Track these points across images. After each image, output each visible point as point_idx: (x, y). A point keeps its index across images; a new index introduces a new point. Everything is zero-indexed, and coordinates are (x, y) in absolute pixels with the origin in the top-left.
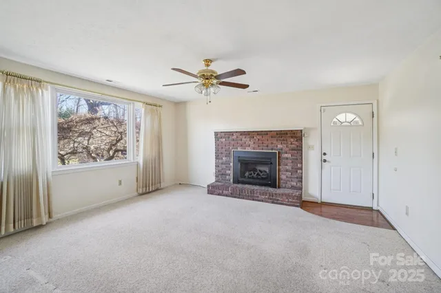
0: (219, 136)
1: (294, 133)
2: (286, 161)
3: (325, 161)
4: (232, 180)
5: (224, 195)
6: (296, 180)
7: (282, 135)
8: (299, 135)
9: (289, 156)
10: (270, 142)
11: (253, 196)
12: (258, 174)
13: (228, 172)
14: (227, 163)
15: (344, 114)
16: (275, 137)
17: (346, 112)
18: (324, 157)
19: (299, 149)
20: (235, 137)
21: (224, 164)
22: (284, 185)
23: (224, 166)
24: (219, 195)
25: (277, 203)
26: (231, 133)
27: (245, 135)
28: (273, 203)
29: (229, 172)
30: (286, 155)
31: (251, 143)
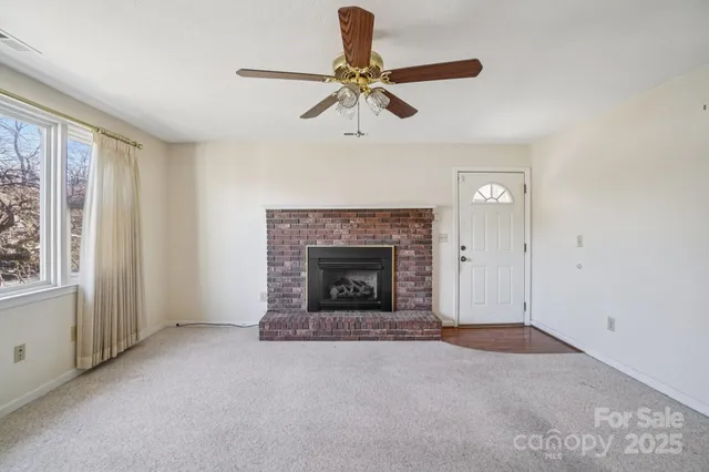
0: (276, 217)
1: (420, 215)
2: (406, 262)
3: (464, 259)
4: (305, 306)
5: (299, 339)
6: (423, 294)
7: (400, 217)
8: (426, 218)
9: (411, 253)
10: (378, 229)
11: (359, 333)
12: (356, 290)
13: (296, 290)
14: (294, 273)
15: (489, 186)
16: (386, 221)
17: (491, 183)
18: (463, 253)
19: (426, 242)
20: (310, 220)
21: (287, 274)
22: (403, 305)
23: (288, 280)
24: (287, 338)
25: (403, 339)
26: (304, 213)
27: (330, 216)
28: (395, 339)
29: (299, 289)
30: (407, 253)
31: (344, 232)
